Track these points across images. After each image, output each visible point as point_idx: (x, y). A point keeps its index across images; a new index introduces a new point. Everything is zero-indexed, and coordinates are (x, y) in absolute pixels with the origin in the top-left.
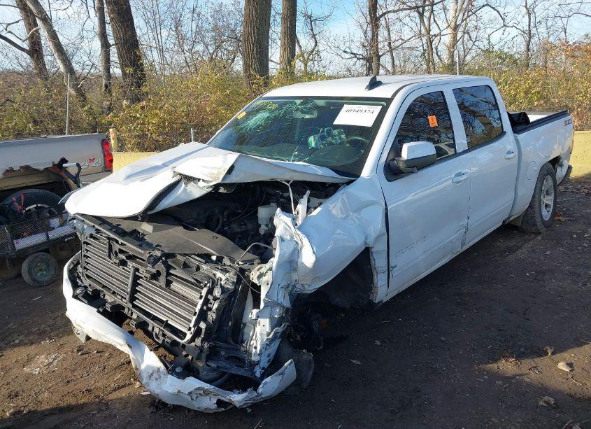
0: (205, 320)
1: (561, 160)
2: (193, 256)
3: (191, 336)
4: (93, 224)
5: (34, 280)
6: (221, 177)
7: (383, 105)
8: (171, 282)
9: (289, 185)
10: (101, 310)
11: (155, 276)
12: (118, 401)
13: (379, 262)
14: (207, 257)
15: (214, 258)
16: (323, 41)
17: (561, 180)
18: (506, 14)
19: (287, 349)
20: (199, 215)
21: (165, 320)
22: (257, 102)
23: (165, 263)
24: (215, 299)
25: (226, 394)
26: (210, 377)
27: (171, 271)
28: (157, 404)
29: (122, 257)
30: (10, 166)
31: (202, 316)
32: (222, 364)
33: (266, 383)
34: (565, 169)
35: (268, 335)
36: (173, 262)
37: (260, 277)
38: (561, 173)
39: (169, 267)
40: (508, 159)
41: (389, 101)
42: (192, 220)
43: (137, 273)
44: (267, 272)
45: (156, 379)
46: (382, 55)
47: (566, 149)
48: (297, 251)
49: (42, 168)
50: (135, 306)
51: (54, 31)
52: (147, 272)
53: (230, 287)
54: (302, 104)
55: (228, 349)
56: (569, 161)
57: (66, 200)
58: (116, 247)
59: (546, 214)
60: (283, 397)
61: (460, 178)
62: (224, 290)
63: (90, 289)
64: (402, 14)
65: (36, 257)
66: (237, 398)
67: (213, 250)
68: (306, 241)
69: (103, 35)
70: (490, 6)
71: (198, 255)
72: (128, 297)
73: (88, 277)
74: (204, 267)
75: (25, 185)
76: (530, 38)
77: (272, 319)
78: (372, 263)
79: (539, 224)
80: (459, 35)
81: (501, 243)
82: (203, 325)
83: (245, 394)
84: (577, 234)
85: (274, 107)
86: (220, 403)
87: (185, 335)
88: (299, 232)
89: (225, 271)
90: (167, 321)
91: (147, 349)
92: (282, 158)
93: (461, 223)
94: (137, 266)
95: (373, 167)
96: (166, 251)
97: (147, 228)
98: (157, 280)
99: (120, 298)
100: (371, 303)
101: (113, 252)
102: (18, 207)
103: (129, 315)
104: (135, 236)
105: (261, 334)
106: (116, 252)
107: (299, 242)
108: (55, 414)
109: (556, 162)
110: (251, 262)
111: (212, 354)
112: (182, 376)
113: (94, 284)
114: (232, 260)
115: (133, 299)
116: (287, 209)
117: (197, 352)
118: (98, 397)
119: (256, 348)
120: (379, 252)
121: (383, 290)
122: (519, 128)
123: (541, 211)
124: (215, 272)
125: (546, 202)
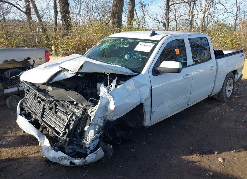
0: (68, 128)
1: (237, 72)
2: (66, 102)
3: (62, 134)
4: (28, 85)
5: (11, 106)
6: (77, 70)
7: (155, 44)
8: (57, 112)
9: (108, 75)
10: (30, 121)
11: (51, 109)
12: (33, 158)
13: (147, 109)
14: (72, 103)
15: (75, 103)
16: (147, 15)
17: (237, 80)
18: (228, 7)
19: (102, 143)
20: (72, 84)
21: (53, 127)
22: (106, 39)
23: (55, 103)
24: (73, 120)
25: (73, 159)
26: (69, 152)
27: (57, 107)
28: (47, 161)
29: (39, 100)
30: (6, 59)
31: (67, 126)
32: (74, 147)
33: (89, 156)
34: (239, 76)
35: (93, 137)
36: (58, 103)
37: (91, 112)
38: (237, 77)
39: (56, 106)
40: (212, 70)
41: (158, 42)
42: (69, 87)
43: (44, 107)
44: (94, 111)
45: (47, 151)
46: (170, 22)
47: (240, 67)
48: (108, 103)
49: (19, 61)
50: (43, 120)
51: (35, 5)
52: (48, 107)
53: (79, 115)
54: (123, 41)
55: (77, 141)
56: (241, 72)
57: (21, 75)
58: (37, 96)
59: (229, 94)
60: (100, 162)
61: (188, 77)
62: (77, 117)
63: (27, 112)
64: (182, 5)
65: (12, 97)
66: (77, 161)
67: (75, 100)
68: (112, 99)
69: (55, 8)
70: (221, 3)
71: (68, 101)
72: (40, 116)
73: (27, 107)
74: (70, 106)
75: (13, 67)
76: (237, 18)
77: (95, 130)
78: (144, 110)
79: (225, 98)
80: (206, 15)
81: (208, 105)
82: (67, 131)
83: (80, 160)
84: (241, 103)
85: (112, 41)
86: (71, 163)
87: (60, 134)
88: (109, 95)
89: (78, 109)
90: (54, 128)
91: (46, 138)
92: (111, 63)
93: (187, 96)
94: (45, 104)
95: (147, 70)
96: (55, 99)
97: (50, 88)
98: (52, 110)
99: (38, 116)
100: (143, 126)
101: (36, 97)
102: (7, 76)
103: (40, 124)
104: (45, 92)
105: (91, 136)
106: (37, 97)
107: (109, 99)
108: (6, 161)
109: (235, 72)
110: (89, 106)
111: (70, 143)
112: (57, 150)
113: (29, 110)
114: (82, 105)
115: (42, 117)
116: (106, 85)
117: (64, 141)
118: (25, 156)
119: (88, 142)
120: (146, 106)
121: (148, 122)
122: (218, 57)
123: (226, 93)
124: (74, 109)
125: (229, 89)
